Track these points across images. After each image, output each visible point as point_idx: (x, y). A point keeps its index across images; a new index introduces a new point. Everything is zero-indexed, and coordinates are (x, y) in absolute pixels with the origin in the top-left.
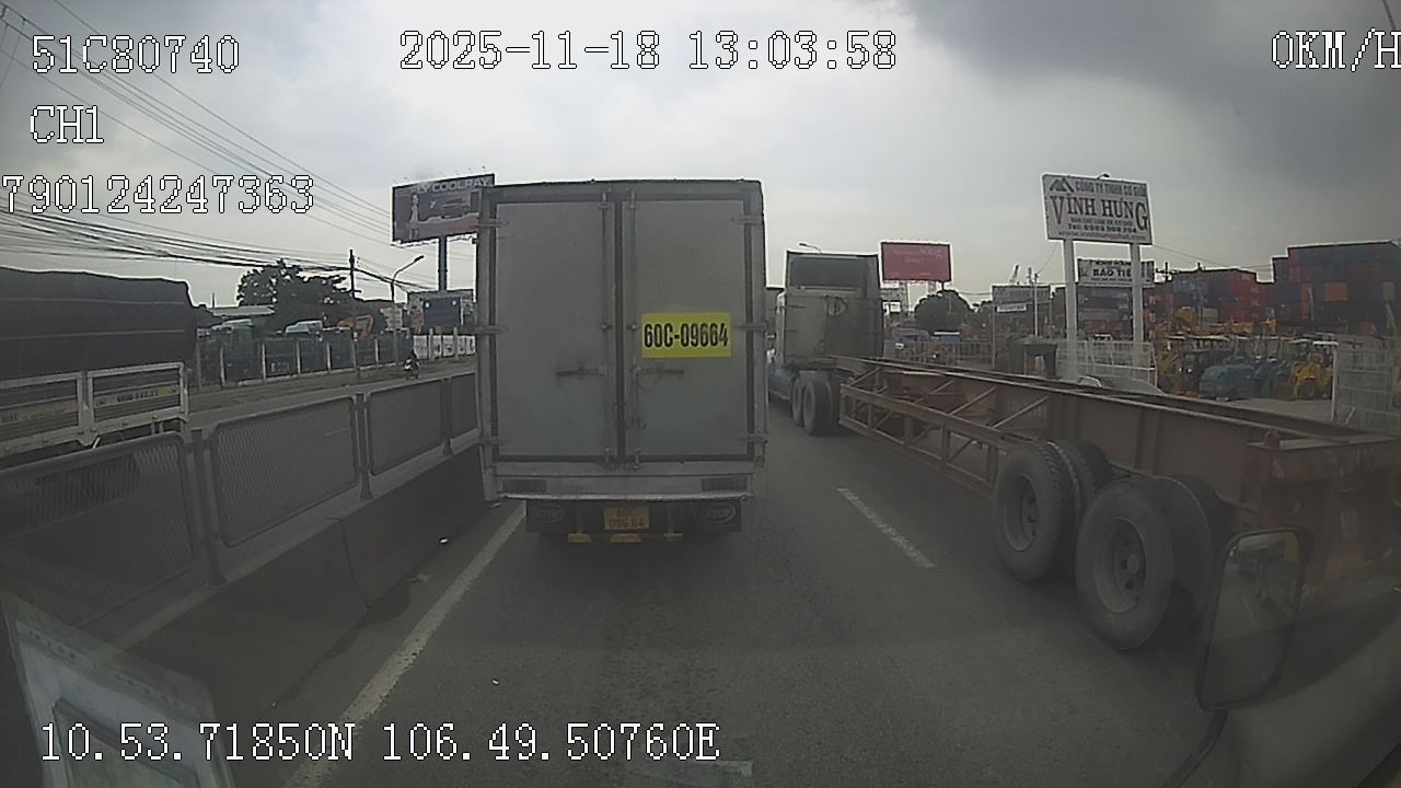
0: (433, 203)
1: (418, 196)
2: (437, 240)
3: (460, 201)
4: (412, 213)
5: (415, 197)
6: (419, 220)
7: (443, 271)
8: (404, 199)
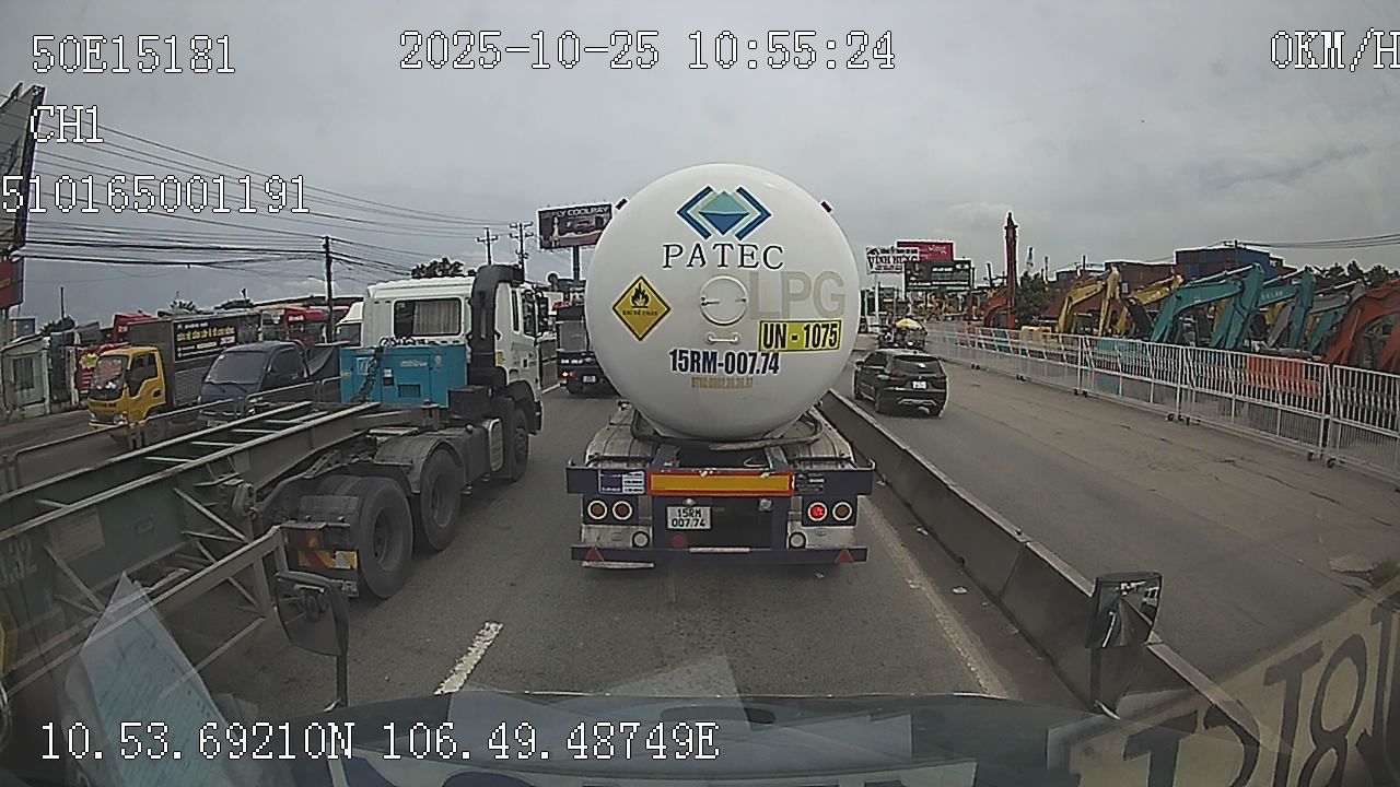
0: (569, 224)
1: (559, 219)
2: (572, 249)
3: (588, 222)
4: (554, 230)
5: (556, 220)
6: (560, 234)
7: (576, 270)
8: (546, 220)
